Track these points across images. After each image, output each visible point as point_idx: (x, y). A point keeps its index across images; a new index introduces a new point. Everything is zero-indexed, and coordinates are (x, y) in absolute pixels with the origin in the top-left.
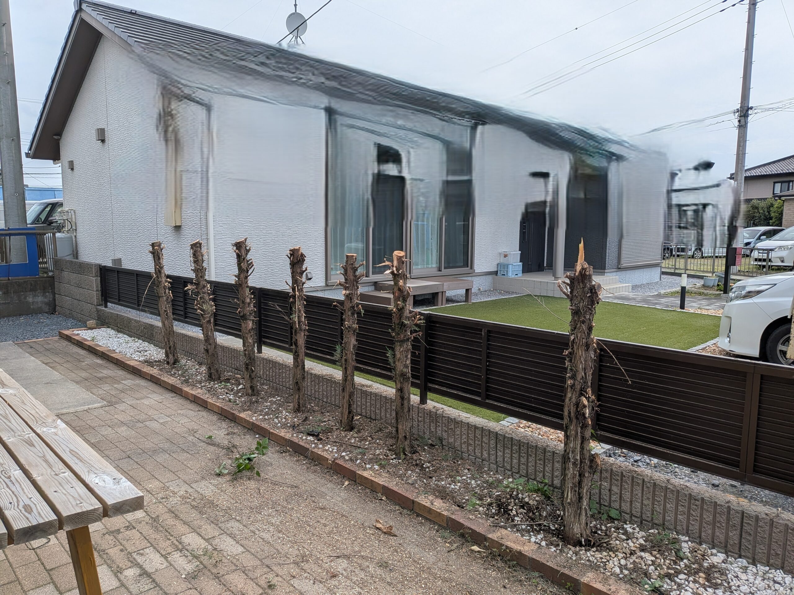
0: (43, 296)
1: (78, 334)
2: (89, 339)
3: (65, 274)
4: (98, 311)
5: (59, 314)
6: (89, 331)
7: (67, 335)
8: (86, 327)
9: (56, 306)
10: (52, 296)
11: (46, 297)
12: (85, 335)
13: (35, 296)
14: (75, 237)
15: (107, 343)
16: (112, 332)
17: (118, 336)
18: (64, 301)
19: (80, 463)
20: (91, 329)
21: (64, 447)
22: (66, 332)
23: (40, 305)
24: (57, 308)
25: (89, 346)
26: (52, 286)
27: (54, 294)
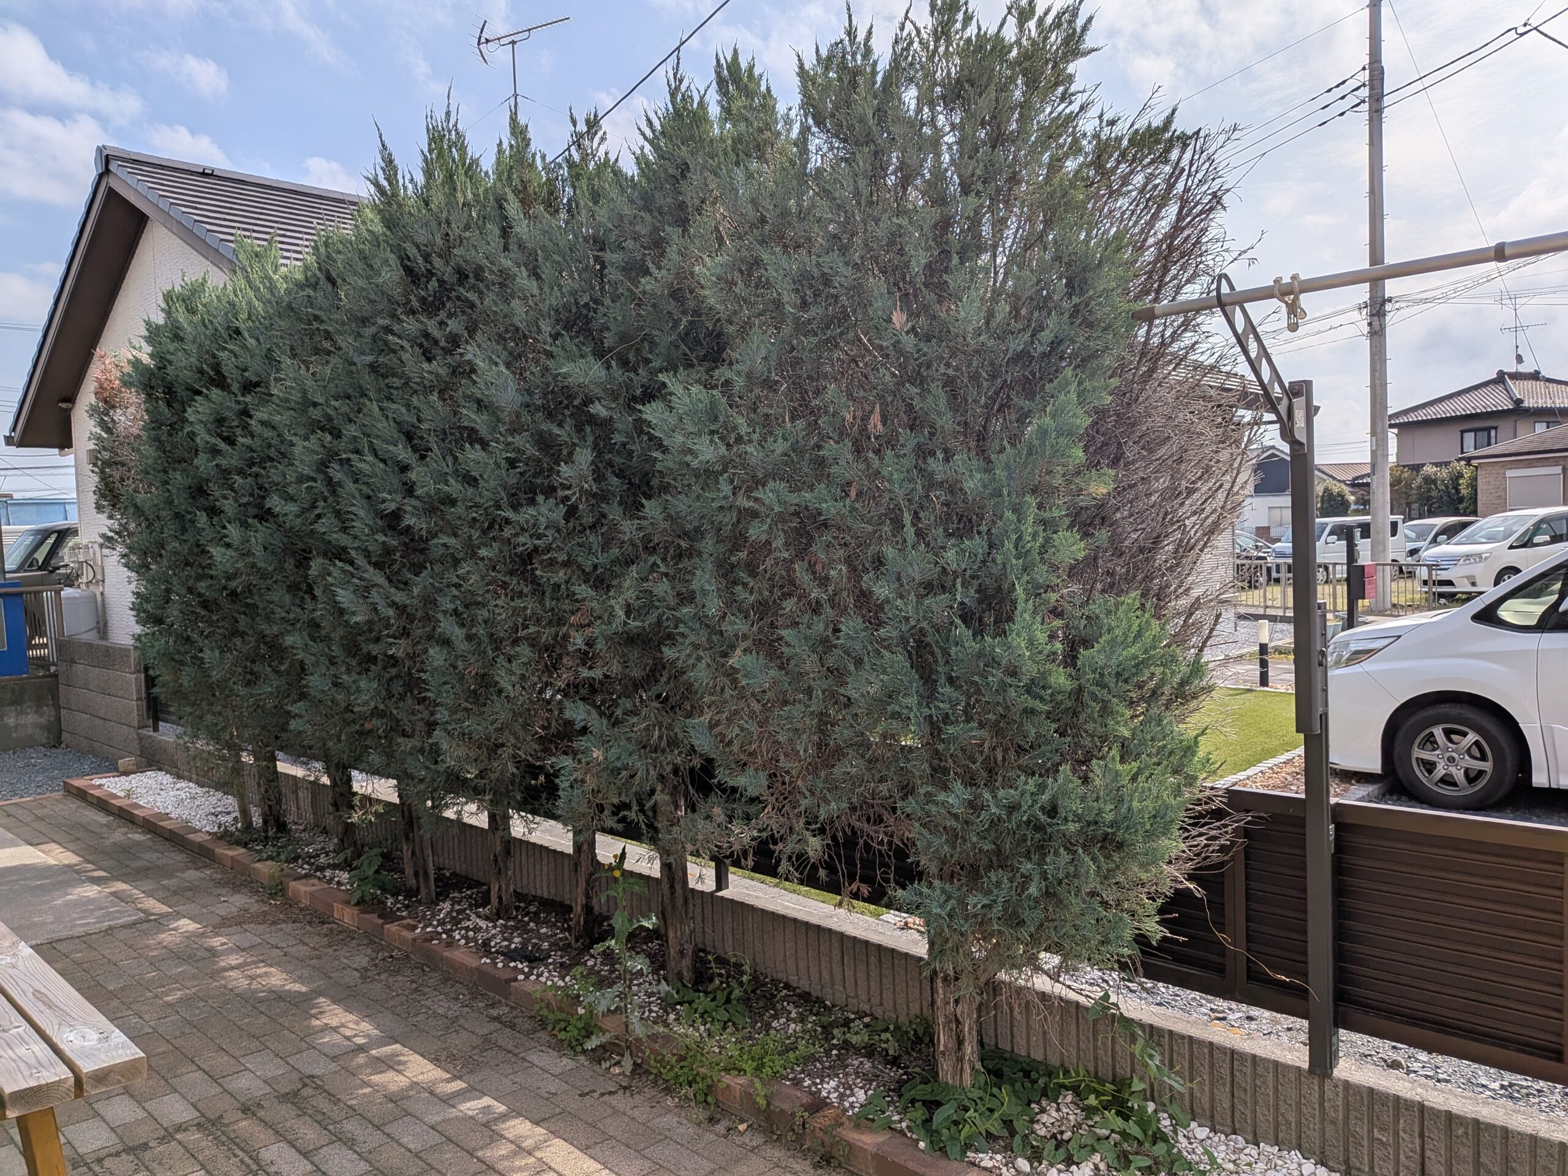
0: (36, 712)
1: (100, 786)
2: (122, 794)
3: (79, 668)
4: (141, 738)
5: (67, 746)
6: (123, 778)
7: (78, 789)
8: (116, 769)
9: (61, 731)
10: (53, 712)
11: (41, 715)
12: (113, 786)
13: (20, 713)
14: (102, 594)
15: (155, 801)
16: (165, 778)
17: (178, 786)
18: (76, 722)
19: (48, 1012)
20: (126, 773)
21: (25, 987)
22: (78, 783)
23: (30, 731)
24: (64, 735)
25: (120, 808)
26: (54, 693)
27: (58, 708)
